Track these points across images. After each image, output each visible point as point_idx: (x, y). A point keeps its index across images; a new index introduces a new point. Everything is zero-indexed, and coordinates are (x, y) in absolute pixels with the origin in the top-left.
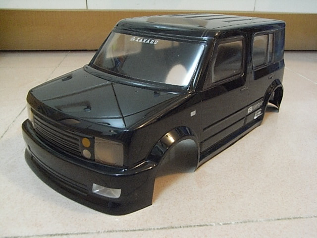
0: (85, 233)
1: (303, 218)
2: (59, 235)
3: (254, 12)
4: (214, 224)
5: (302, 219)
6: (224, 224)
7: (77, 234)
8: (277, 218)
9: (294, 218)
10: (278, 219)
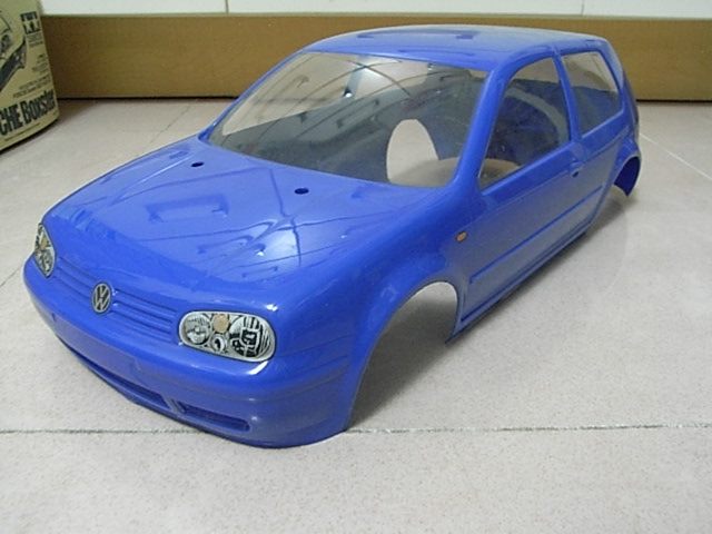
0: (131, 432)
1: (556, 429)
2: (85, 432)
3: (581, 16)
4: (375, 431)
5: (554, 432)
6: (393, 432)
7: (118, 432)
8: (503, 427)
9: (539, 429)
10: (505, 429)
